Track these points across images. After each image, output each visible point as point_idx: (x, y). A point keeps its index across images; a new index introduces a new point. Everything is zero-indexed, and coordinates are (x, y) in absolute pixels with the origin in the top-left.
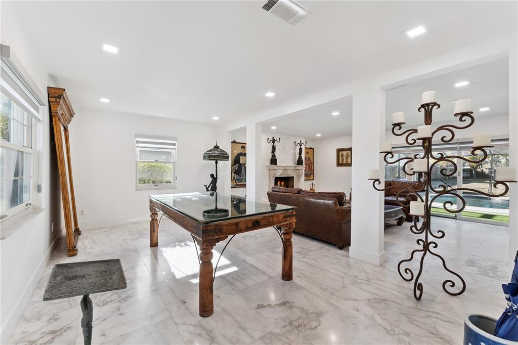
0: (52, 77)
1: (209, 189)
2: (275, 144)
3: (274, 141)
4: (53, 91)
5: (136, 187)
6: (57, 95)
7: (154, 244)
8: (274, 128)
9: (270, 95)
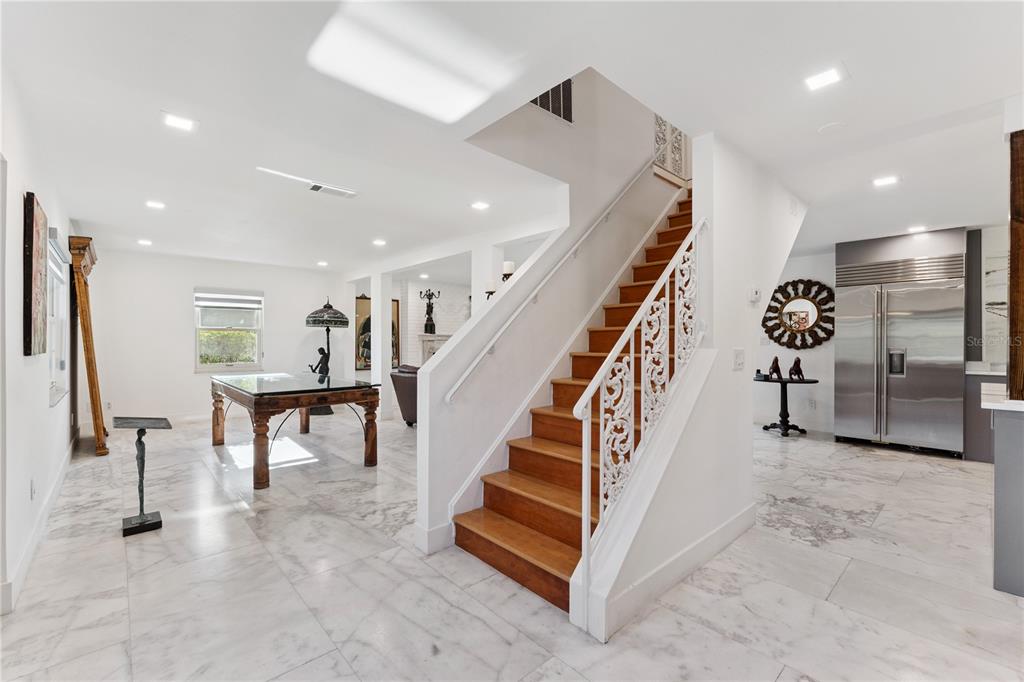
0: (74, 222)
1: (317, 371)
2: (432, 301)
3: (430, 296)
4: (76, 240)
5: (196, 367)
6: (81, 246)
7: (218, 442)
8: (424, 276)
9: (379, 243)
